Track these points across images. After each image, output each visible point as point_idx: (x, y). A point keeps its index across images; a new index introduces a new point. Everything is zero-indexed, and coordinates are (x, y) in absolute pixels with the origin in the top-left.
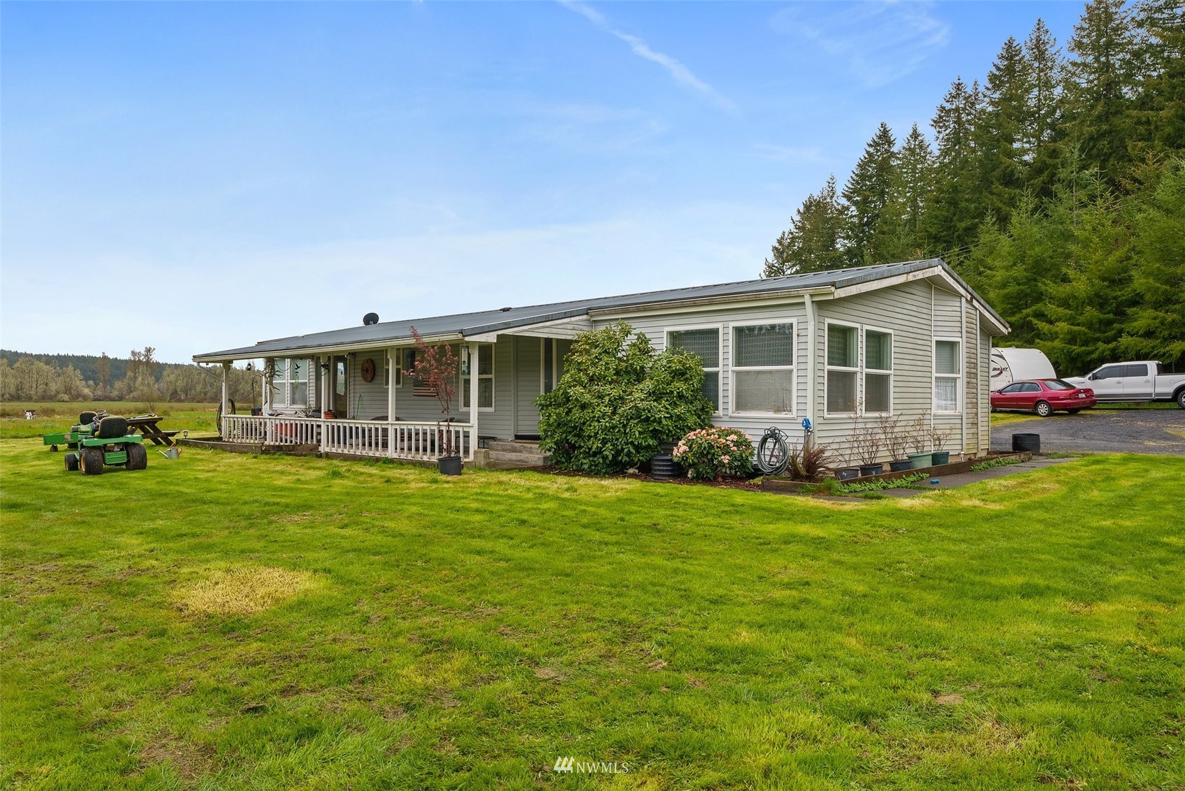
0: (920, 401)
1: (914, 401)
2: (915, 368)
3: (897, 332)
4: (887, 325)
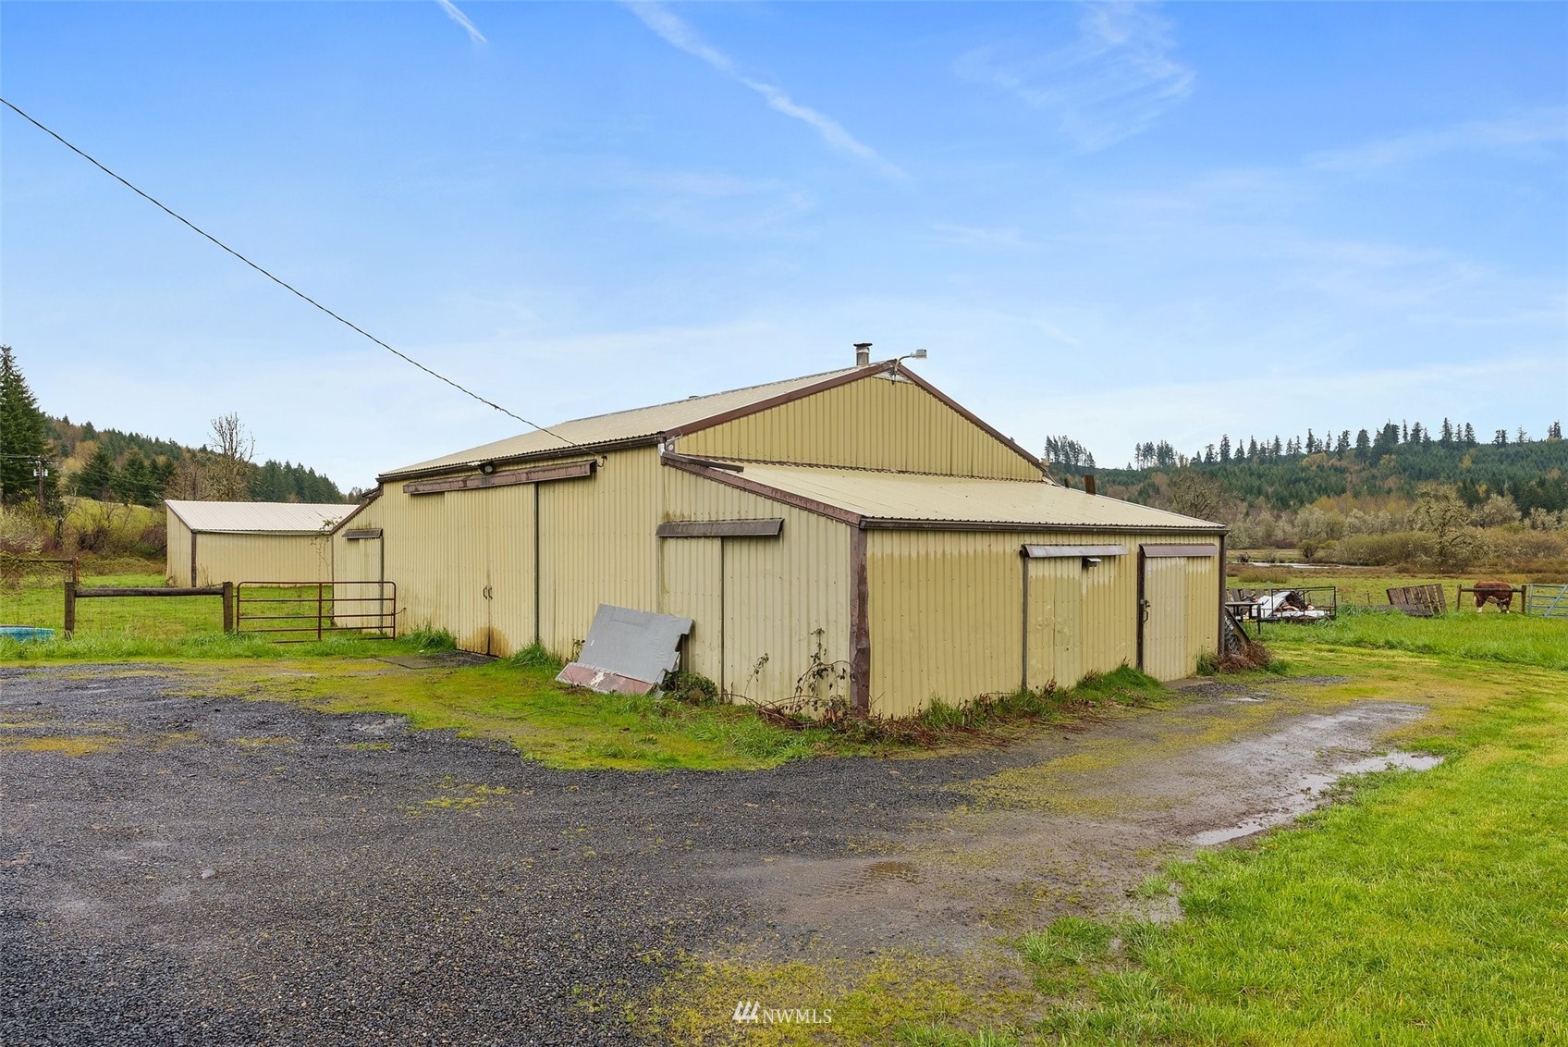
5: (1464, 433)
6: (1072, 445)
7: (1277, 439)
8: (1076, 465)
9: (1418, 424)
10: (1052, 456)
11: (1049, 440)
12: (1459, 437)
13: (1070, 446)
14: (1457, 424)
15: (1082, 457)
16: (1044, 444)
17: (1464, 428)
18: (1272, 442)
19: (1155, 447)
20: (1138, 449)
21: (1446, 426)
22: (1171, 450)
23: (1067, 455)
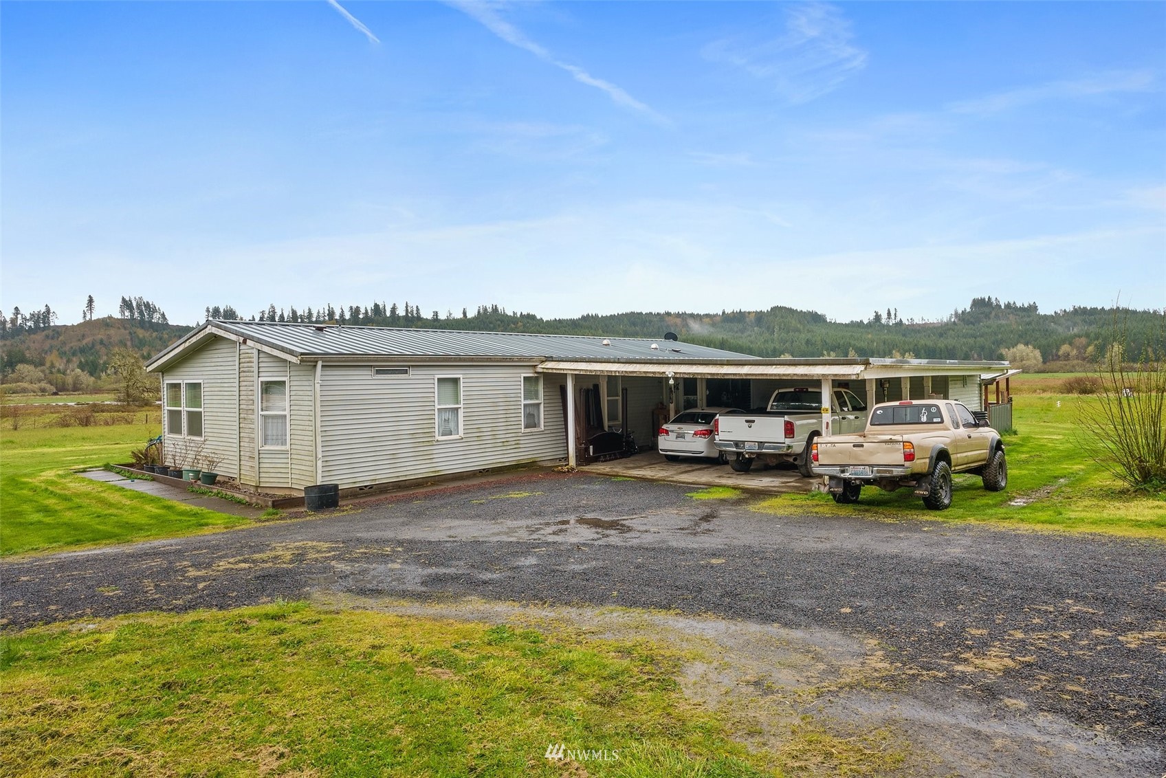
0: (228, 432)
1: (222, 431)
2: (222, 406)
3: (206, 381)
4: (197, 377)
5: (415, 312)
6: (147, 305)
7: (310, 310)
8: (150, 322)
9: (395, 304)
10: (127, 313)
11: (123, 299)
12: (412, 314)
13: (145, 306)
14: (413, 304)
15: (156, 316)
16: (120, 302)
17: (415, 309)
18: (307, 311)
19: (222, 311)
20: (208, 310)
21: (407, 307)
22: (234, 312)
23: (141, 313)
